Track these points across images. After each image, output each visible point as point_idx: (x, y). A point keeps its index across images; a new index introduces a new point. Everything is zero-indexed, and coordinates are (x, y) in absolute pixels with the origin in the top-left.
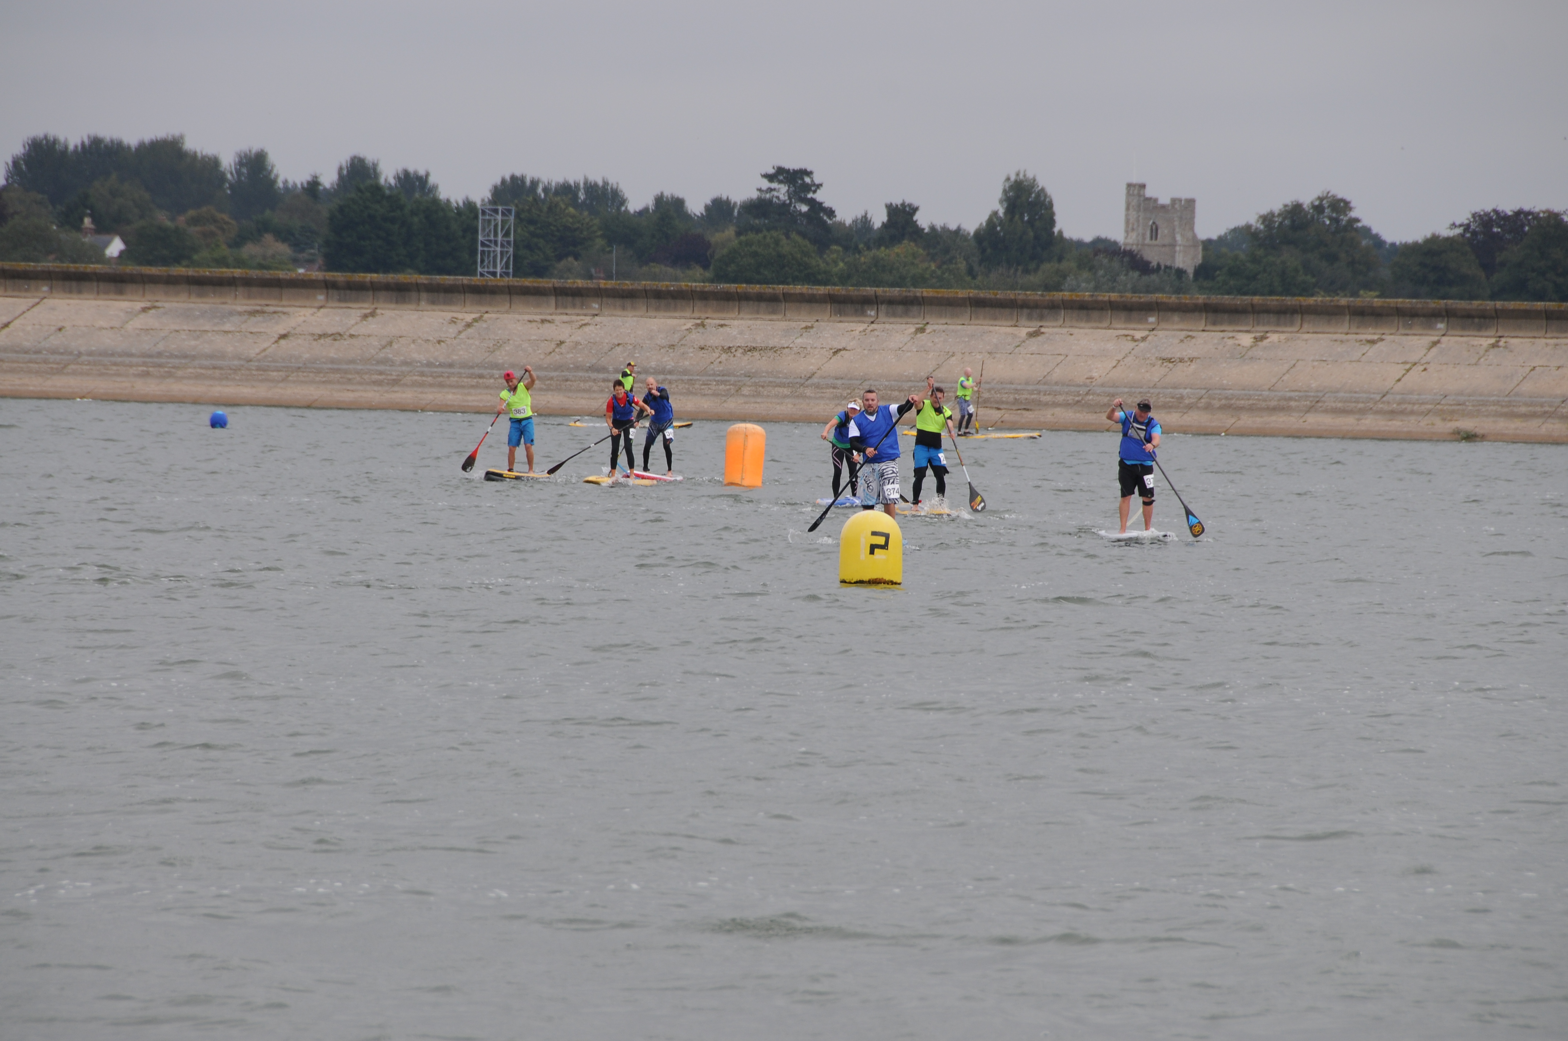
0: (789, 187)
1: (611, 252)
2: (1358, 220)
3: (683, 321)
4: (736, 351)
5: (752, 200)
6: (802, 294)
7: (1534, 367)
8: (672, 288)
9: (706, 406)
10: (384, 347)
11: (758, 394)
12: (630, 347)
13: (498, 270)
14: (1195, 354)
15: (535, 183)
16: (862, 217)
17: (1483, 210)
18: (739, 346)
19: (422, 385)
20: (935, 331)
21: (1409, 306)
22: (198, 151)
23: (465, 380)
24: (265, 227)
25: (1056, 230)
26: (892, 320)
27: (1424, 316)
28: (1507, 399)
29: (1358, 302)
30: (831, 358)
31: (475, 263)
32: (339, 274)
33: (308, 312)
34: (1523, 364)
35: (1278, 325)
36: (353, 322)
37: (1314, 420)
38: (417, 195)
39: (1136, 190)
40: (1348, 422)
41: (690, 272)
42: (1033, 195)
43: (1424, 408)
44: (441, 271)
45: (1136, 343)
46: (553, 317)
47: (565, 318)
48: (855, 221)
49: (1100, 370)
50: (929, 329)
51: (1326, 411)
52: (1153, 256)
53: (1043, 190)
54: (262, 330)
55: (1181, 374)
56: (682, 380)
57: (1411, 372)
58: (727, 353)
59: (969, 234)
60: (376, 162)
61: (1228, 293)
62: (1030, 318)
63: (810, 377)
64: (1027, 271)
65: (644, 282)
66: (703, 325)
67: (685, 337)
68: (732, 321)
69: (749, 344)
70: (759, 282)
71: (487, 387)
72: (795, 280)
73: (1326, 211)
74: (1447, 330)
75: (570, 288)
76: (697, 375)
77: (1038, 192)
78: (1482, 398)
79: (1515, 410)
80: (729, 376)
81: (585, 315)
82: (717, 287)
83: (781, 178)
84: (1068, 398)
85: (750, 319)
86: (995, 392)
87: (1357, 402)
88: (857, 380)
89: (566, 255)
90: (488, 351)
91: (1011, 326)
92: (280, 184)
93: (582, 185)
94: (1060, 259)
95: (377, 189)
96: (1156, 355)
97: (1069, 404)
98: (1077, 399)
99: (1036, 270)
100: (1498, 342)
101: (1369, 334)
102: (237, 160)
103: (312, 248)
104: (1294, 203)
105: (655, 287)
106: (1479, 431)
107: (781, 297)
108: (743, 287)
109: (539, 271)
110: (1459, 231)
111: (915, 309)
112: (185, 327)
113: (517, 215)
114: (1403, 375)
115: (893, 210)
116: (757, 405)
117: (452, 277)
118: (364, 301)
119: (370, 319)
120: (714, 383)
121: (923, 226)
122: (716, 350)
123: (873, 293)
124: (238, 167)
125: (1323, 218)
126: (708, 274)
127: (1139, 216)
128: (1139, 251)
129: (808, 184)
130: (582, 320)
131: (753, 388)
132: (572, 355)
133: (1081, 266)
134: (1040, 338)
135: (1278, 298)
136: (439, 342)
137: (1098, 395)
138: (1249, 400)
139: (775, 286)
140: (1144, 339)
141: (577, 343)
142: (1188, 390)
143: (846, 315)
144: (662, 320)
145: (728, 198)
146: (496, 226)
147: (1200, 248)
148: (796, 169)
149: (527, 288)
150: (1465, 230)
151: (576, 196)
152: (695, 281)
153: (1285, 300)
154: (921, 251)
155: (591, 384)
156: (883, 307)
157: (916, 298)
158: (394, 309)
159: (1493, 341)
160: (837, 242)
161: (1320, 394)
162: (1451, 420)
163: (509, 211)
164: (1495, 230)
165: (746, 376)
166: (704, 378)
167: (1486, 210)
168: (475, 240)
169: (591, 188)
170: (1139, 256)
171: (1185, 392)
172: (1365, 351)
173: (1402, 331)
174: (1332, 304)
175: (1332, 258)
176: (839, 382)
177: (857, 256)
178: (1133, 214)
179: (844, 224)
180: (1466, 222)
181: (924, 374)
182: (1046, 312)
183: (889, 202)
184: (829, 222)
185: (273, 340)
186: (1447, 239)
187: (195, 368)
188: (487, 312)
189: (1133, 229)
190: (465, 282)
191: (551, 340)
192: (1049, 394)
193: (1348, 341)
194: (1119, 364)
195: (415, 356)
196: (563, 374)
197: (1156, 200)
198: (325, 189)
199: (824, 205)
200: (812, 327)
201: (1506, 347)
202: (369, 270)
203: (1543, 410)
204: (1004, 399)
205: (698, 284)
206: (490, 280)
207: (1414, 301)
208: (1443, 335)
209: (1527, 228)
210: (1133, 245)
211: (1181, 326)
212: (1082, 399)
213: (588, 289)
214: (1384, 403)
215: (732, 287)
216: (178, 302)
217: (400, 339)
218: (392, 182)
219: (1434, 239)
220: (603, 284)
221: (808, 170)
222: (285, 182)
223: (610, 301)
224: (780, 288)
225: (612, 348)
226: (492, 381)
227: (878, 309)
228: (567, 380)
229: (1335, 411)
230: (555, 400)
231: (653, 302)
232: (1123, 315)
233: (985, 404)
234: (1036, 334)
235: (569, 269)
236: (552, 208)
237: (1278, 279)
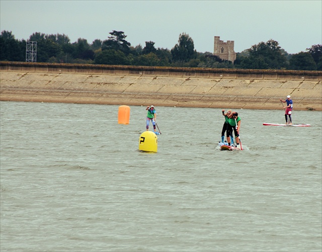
0: (117, 37)
1: (65, 55)
2: (280, 47)
3: (86, 75)
5: (107, 40)
6: (120, 68)
8: (83, 66)
9: (93, 100)
11: (108, 97)
12: (70, 83)
13: (32, 60)
14: (234, 86)
15: (43, 35)
16: (139, 45)
18: (102, 83)
19: (9, 93)
20: (159, 79)
21: (294, 72)
23: (22, 92)
25: (194, 50)
26: (147, 75)
27: (298, 75)
29: (279, 71)
30: (129, 86)
31: (25, 58)
35: (257, 77)
37: (267, 105)
38: (8, 38)
39: (217, 38)
40: (276, 105)
41: (88, 61)
42: (188, 40)
43: (298, 101)
44: (15, 60)
45: (217, 82)
46: (48, 74)
47: (51, 74)
48: (137, 47)
49: (206, 90)
50: (157, 78)
51: (271, 102)
52: (222, 57)
53: (190, 38)
55: (229, 91)
56: (86, 92)
57: (295, 91)
58: (99, 84)
59: (169, 51)
61: (243, 68)
62: (186, 75)
63: (123, 92)
64: (186, 62)
67: (86, 80)
68: (100, 75)
69: (105, 82)
70: (108, 64)
71: (28, 94)
72: (119, 64)
73: (271, 45)
74: (305, 79)
75: (53, 66)
76: (90, 91)
78: (315, 98)
80: (99, 91)
81: (57, 73)
82: (96, 65)
83: (115, 34)
84: (197, 98)
85: (106, 75)
86: (176, 97)
88: (137, 93)
89: (52, 56)
90: (29, 84)
91: (181, 77)
93: (57, 35)
94: (195, 58)
96: (223, 86)
97: (198, 100)
99: (189, 61)
100: (319, 82)
101: (283, 80)
104: (262, 43)
105: (78, 65)
106: (314, 108)
107: (114, 68)
108: (103, 66)
109: (44, 61)
110: (309, 51)
111: (153, 72)
113: (38, 44)
114: (292, 92)
115: (147, 43)
116: (107, 100)
117: (18, 62)
120: (95, 93)
122: (96, 84)
123: (141, 67)
125: (270, 47)
126: (94, 61)
127: (218, 46)
128: (218, 56)
129: (123, 36)
130: (56, 75)
131: (106, 95)
132: (53, 85)
133: (201, 60)
134: (189, 81)
135: (257, 70)
136: (14, 81)
137: (206, 97)
138: (249, 99)
140: (219, 81)
141: (55, 81)
143: (133, 74)
144: (80, 75)
145: (100, 40)
146: (31, 47)
147: (236, 55)
148: (119, 32)
149: (40, 65)
150: (310, 51)
151: (55, 39)
152: (89, 64)
153: (259, 70)
154: (155, 55)
155: (59, 93)
156: (144, 72)
157: (154, 69)
159: (317, 82)
160: (131, 52)
161: (269, 97)
162: (306, 105)
163: (35, 43)
164: (319, 50)
165: (104, 91)
166: (92, 92)
167: (316, 45)
168: (25, 51)
169: (59, 36)
171: (231, 96)
172: (282, 85)
173: (292, 79)
174: (272, 71)
175: (273, 58)
176: (131, 93)
177: (137, 57)
178: (216, 45)
179: (133, 47)
180: (311, 48)
181: (156, 91)
182: (191, 73)
184: (129, 47)
186: (305, 53)
188: (28, 72)
189: (216, 50)
190: (22, 63)
191: (47, 81)
192: (192, 97)
193: (277, 82)
194: (212, 88)
195: (7, 85)
196: (51, 90)
197: (223, 41)
199: (127, 42)
200: (124, 77)
201: (321, 84)
204: (179, 98)
206: (30, 63)
207: (296, 71)
208: (304, 81)
210: (216, 54)
211: (230, 78)
212: (201, 98)
213: (58, 66)
215: (100, 65)
217: (2, 80)
219: (302, 53)
220: (62, 64)
221: (123, 32)
223: (65, 69)
224: (114, 66)
225: (65, 83)
226: (30, 92)
228: (52, 92)
229: (273, 102)
230: (48, 98)
231: (77, 70)
232: (213, 74)
233: (174, 99)
234: (188, 79)
235: (53, 60)
236: (48, 42)
237: (257, 64)
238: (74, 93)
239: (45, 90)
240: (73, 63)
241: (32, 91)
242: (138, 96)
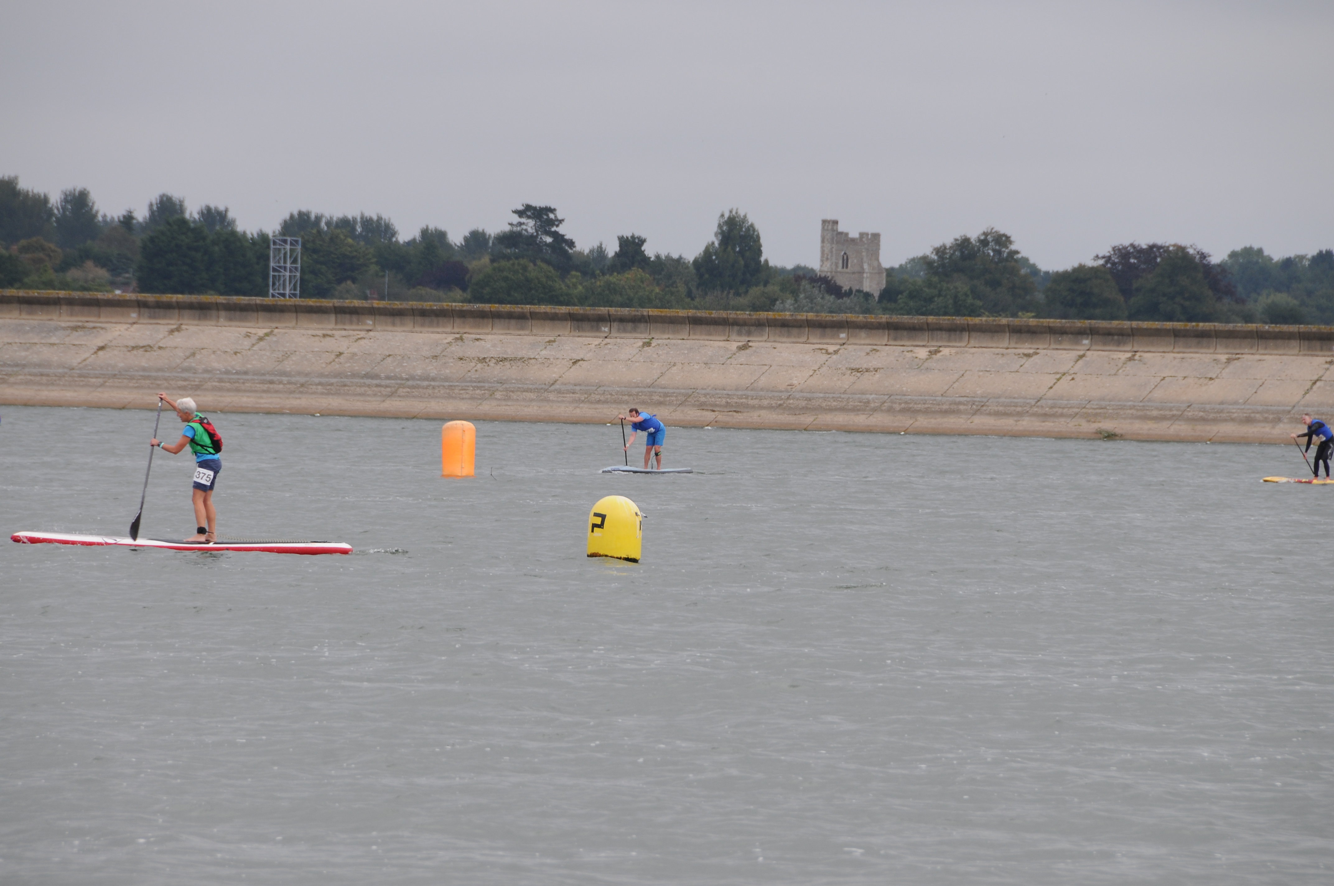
0: (536, 221)
1: (383, 276)
2: (1017, 252)
3: (444, 335)
4: (490, 361)
5: (505, 233)
6: (546, 313)
7: (1164, 378)
8: (435, 308)
9: (464, 409)
10: (188, 358)
11: (508, 398)
12: (399, 358)
13: (287, 292)
14: (880, 365)
15: (318, 219)
16: (598, 247)
17: (1122, 245)
18: (492, 357)
19: (220, 389)
20: (659, 345)
21: (1059, 325)
22: (30, 190)
23: (258, 385)
24: (86, 255)
25: (763, 259)
26: (623, 335)
27: (1072, 333)
28: (1141, 404)
29: (1015, 321)
30: (571, 368)
31: (267, 285)
32: (149, 295)
33: (123, 327)
34: (1155, 375)
35: (949, 340)
36: (161, 336)
37: (979, 421)
38: (218, 228)
39: (830, 226)
40: (1007, 423)
41: (451, 294)
42: (744, 229)
43: (1071, 411)
44: (238, 292)
45: (830, 356)
46: (334, 332)
47: (344, 333)
48: (592, 251)
49: (799, 378)
50: (654, 343)
51: (990, 414)
52: (845, 283)
53: (752, 225)
54: (83, 343)
55: (867, 382)
56: (444, 386)
57: (1061, 381)
58: (482, 363)
59: (689, 262)
60: (182, 199)
61: (908, 314)
62: (740, 333)
63: (553, 384)
64: (738, 294)
65: (411, 303)
66: (461, 339)
67: (446, 349)
68: (486, 336)
69: (501, 356)
70: (510, 303)
71: (277, 392)
72: (540, 301)
73: (990, 244)
74: (1091, 345)
75: (348, 307)
76: (457, 382)
77: (748, 227)
78: (1120, 403)
79: (1148, 413)
80: (484, 382)
81: (360, 330)
82: (474, 306)
83: (529, 213)
84: (772, 402)
85: (502, 334)
86: (710, 397)
87: (1016, 406)
88: (593, 386)
89: (345, 279)
90: (278, 361)
91: (724, 341)
92: (100, 218)
93: (359, 220)
94: (766, 285)
95: (184, 222)
96: (846, 366)
97: (773, 407)
98: (779, 402)
99: (745, 293)
100: (1134, 355)
101: (1026, 349)
102: (63, 197)
103: (127, 272)
104: (963, 238)
105: (420, 307)
106: (1118, 431)
107: (528, 315)
108: (495, 307)
109: (322, 293)
110: (1101, 262)
111: (642, 326)
112: (17, 340)
113: (304, 245)
114: (1054, 384)
115: (624, 242)
116: (507, 408)
117: (247, 298)
118: (171, 318)
119: (176, 333)
120: (471, 388)
121: (649, 256)
122: (473, 361)
123: (606, 312)
124: (64, 204)
125: (988, 250)
126: (468, 295)
127: (833, 248)
128: (833, 277)
129: (552, 219)
130: (358, 335)
131: (505, 393)
132: (349, 365)
133: (783, 290)
134: (748, 351)
135: (949, 317)
136: (236, 353)
137: (798, 399)
138: (924, 404)
139: (523, 306)
140: (836, 352)
141: (354, 354)
142: (873, 396)
143: (583, 330)
144: (427, 335)
145: (483, 230)
146: (285, 254)
147: (885, 274)
148: (542, 207)
149: (311, 307)
150: (1107, 262)
151: (354, 229)
152: (455, 301)
153: (955, 319)
154: (647, 275)
155: (367, 389)
156: (615, 325)
157: (643, 316)
158: (197, 325)
159: (1129, 355)
160: (577, 268)
161: (985, 400)
162: (1095, 422)
163: (297, 241)
164: (1132, 261)
165: (498, 383)
166: (463, 384)
167: (1124, 245)
168: (267, 266)
169: (367, 223)
170: (833, 282)
171: (871, 397)
172: (1022, 363)
173: (1053, 346)
174: (994, 323)
175: (995, 284)
176: (578, 388)
177: (593, 280)
178: (828, 246)
179: (583, 254)
180: (1108, 254)
181: (649, 381)
182: (753, 328)
183: (620, 235)
184: (570, 251)
185: (92, 351)
186: (1092, 269)
187: (25, 375)
188: (277, 328)
189: (827, 259)
190: (258, 302)
191: (332, 352)
192: (755, 399)
193: (1008, 354)
194: (815, 374)
195: (215, 365)
196: (342, 380)
197: (847, 234)
198: (138, 223)
199: (566, 237)
200: (554, 341)
201: (1140, 360)
202: (175, 291)
203: (1171, 413)
204: (718, 403)
205: (457, 304)
206: (281, 301)
207: (1064, 321)
208: (1088, 350)
209: (1159, 260)
210: (827, 272)
211: (867, 341)
212: (784, 403)
213: (363, 308)
214: (1038, 407)
216: (11, 318)
217: (202, 351)
218: (196, 216)
219: (1081, 269)
220: (376, 304)
221: (552, 207)
222: (104, 216)
223: (383, 318)
224: (528, 308)
225: (384, 359)
226: (281, 386)
227: (611, 326)
228: (345, 386)
229: (997, 414)
230: (335, 402)
231: (419, 319)
232: (818, 331)
233: (702, 406)
234: (744, 347)
235: (348, 291)
236: (333, 239)
237: (951, 301)
238: (409, 387)
239: (323, 380)
240: (407, 300)
241: (290, 383)
242: (597, 397)
